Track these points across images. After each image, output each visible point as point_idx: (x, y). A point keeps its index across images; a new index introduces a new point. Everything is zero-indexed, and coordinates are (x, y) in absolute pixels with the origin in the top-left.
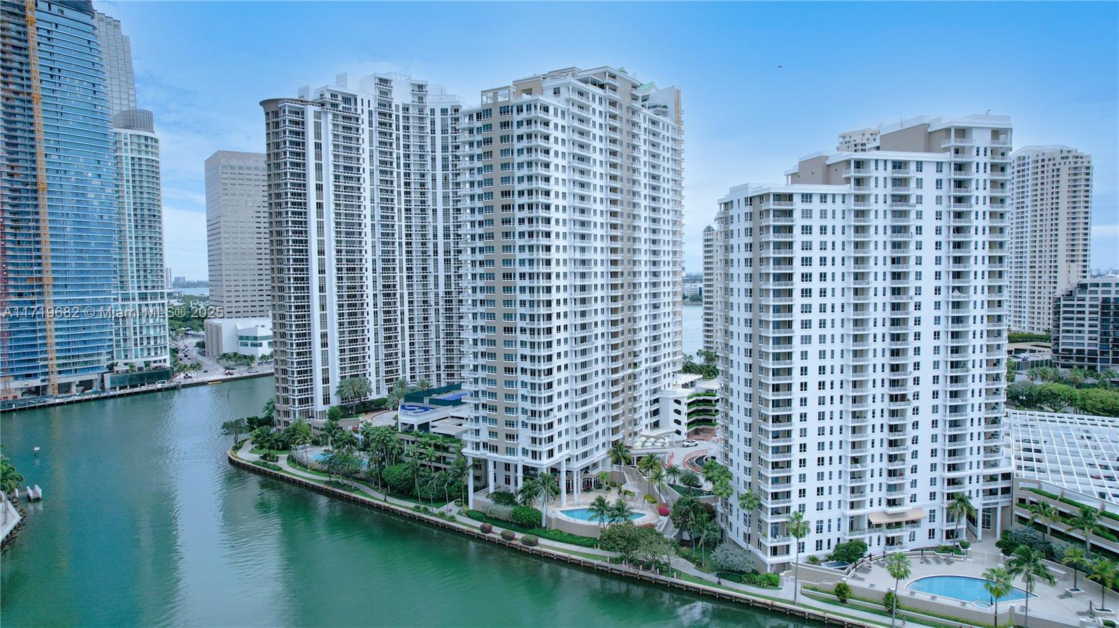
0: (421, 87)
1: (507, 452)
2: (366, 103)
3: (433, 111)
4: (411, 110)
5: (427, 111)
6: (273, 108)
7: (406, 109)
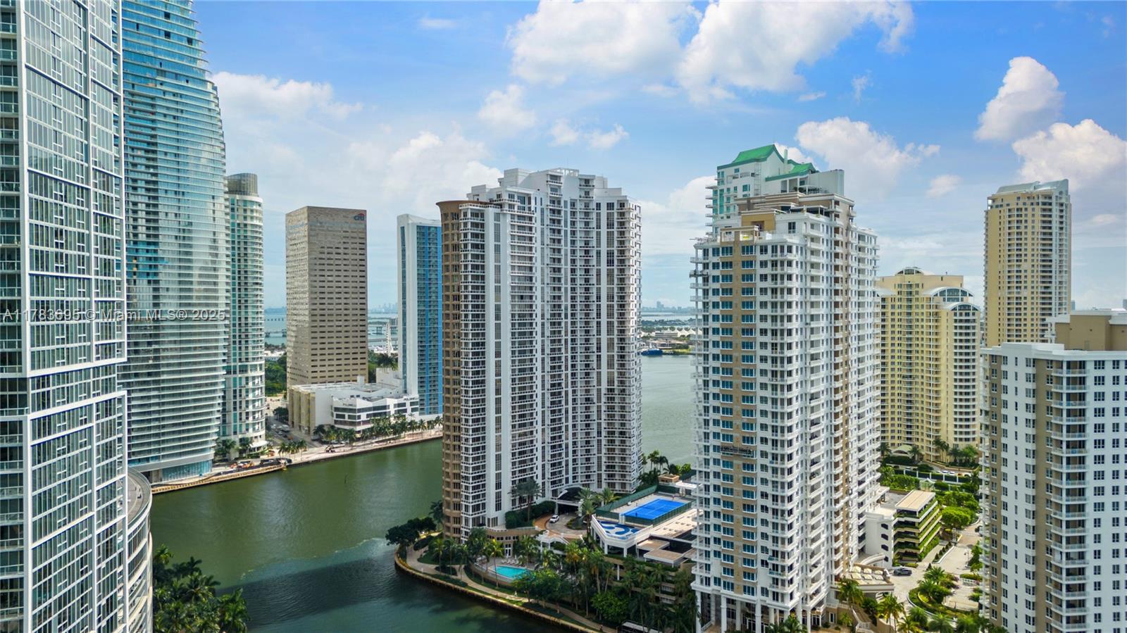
0: (587, 181)
1: (745, 591)
2: (538, 201)
3: (598, 205)
4: (578, 205)
5: (593, 206)
6: (453, 210)
7: (573, 203)
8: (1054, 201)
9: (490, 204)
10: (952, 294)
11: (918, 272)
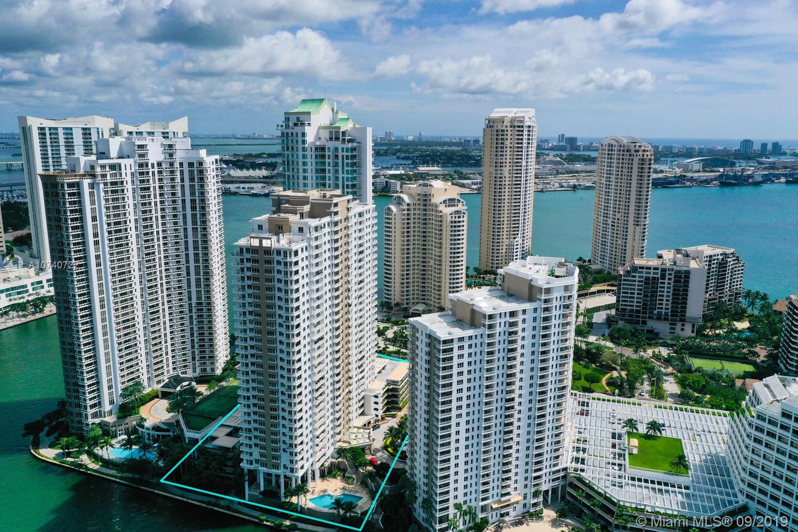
0: (171, 147)
1: (273, 468)
2: (128, 167)
4: (164, 166)
5: (177, 165)
7: (159, 164)
8: (524, 124)
9: (84, 175)
10: (451, 202)
11: (431, 185)
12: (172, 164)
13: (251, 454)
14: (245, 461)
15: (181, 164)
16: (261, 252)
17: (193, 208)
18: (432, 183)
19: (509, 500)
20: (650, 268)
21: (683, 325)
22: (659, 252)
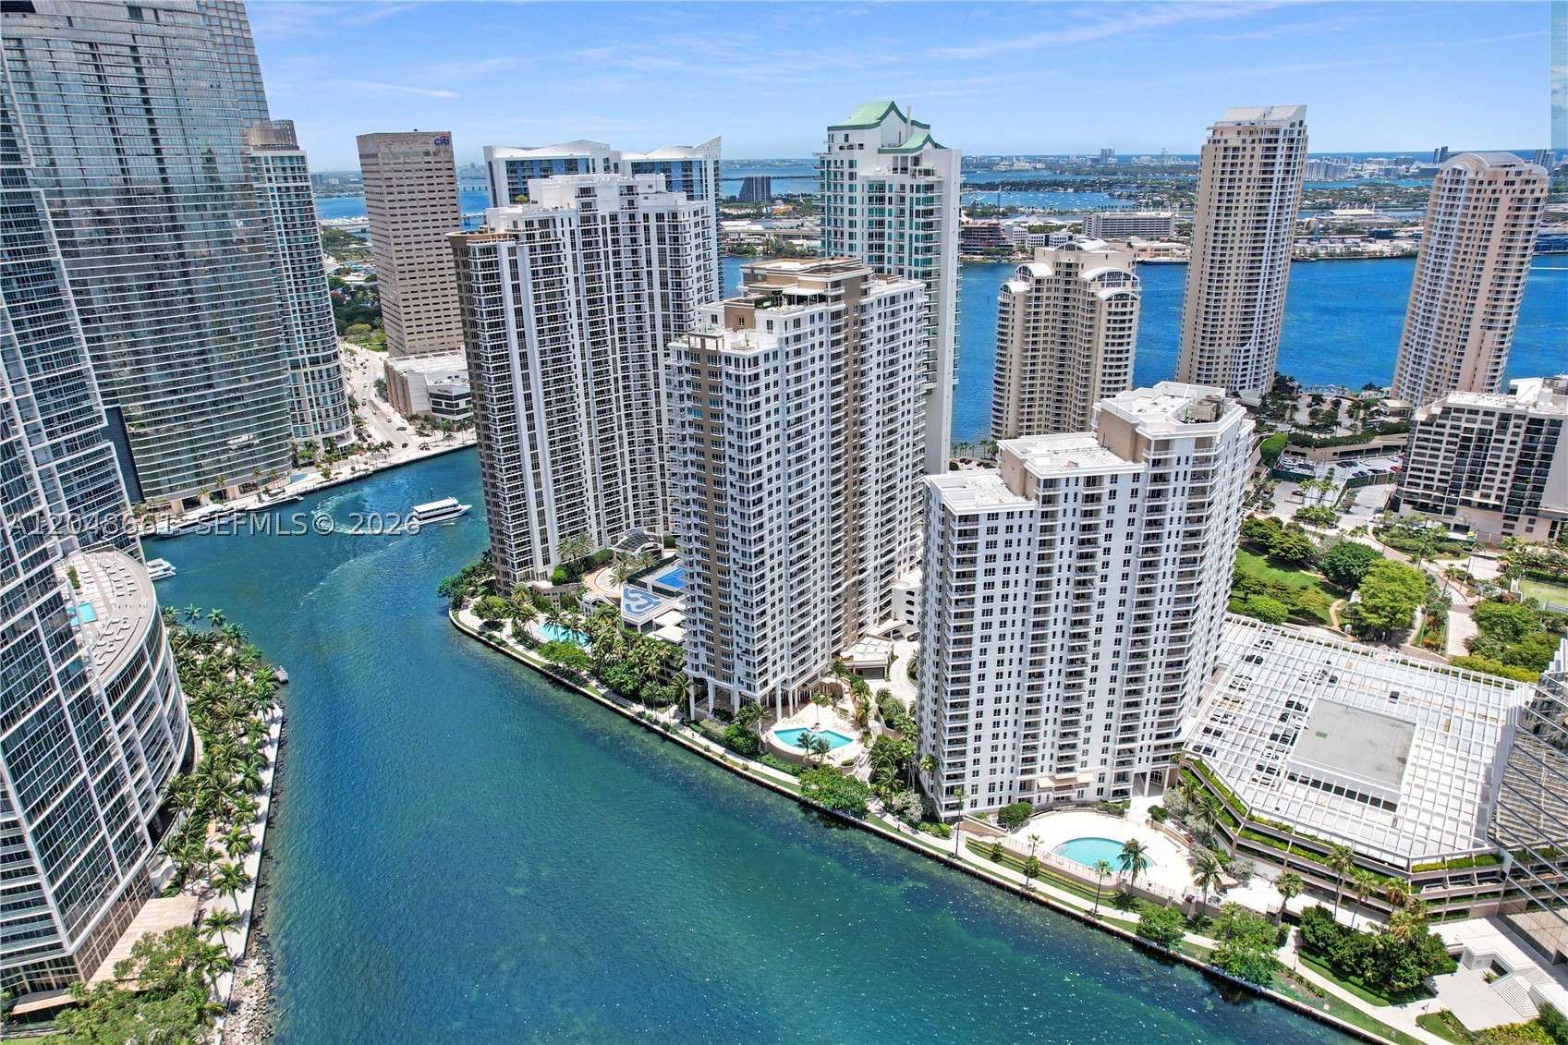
0: (630, 188)
1: (724, 679)
2: (566, 222)
4: (620, 219)
5: (640, 218)
7: (614, 218)
8: (1281, 136)
9: (505, 236)
10: (1112, 278)
11: (1079, 249)
12: (632, 217)
13: (697, 656)
14: (689, 665)
15: (646, 217)
16: (703, 358)
17: (664, 285)
18: (1082, 245)
19: (1075, 779)
20: (1476, 412)
21: (1532, 522)
22: (1513, 382)
